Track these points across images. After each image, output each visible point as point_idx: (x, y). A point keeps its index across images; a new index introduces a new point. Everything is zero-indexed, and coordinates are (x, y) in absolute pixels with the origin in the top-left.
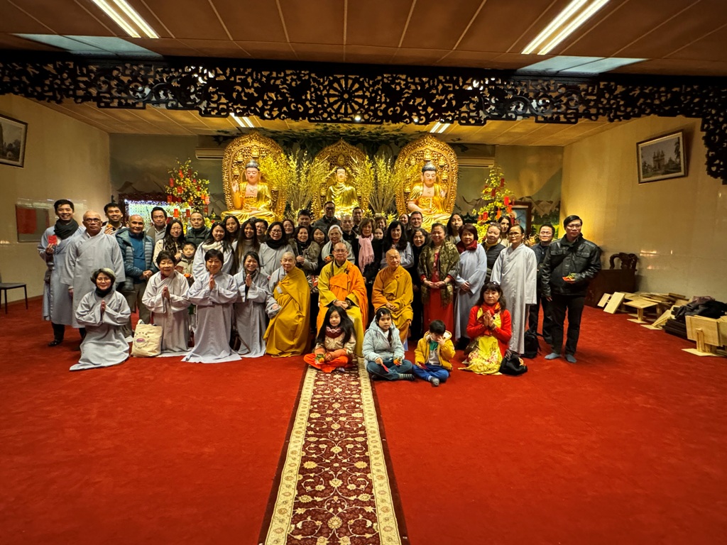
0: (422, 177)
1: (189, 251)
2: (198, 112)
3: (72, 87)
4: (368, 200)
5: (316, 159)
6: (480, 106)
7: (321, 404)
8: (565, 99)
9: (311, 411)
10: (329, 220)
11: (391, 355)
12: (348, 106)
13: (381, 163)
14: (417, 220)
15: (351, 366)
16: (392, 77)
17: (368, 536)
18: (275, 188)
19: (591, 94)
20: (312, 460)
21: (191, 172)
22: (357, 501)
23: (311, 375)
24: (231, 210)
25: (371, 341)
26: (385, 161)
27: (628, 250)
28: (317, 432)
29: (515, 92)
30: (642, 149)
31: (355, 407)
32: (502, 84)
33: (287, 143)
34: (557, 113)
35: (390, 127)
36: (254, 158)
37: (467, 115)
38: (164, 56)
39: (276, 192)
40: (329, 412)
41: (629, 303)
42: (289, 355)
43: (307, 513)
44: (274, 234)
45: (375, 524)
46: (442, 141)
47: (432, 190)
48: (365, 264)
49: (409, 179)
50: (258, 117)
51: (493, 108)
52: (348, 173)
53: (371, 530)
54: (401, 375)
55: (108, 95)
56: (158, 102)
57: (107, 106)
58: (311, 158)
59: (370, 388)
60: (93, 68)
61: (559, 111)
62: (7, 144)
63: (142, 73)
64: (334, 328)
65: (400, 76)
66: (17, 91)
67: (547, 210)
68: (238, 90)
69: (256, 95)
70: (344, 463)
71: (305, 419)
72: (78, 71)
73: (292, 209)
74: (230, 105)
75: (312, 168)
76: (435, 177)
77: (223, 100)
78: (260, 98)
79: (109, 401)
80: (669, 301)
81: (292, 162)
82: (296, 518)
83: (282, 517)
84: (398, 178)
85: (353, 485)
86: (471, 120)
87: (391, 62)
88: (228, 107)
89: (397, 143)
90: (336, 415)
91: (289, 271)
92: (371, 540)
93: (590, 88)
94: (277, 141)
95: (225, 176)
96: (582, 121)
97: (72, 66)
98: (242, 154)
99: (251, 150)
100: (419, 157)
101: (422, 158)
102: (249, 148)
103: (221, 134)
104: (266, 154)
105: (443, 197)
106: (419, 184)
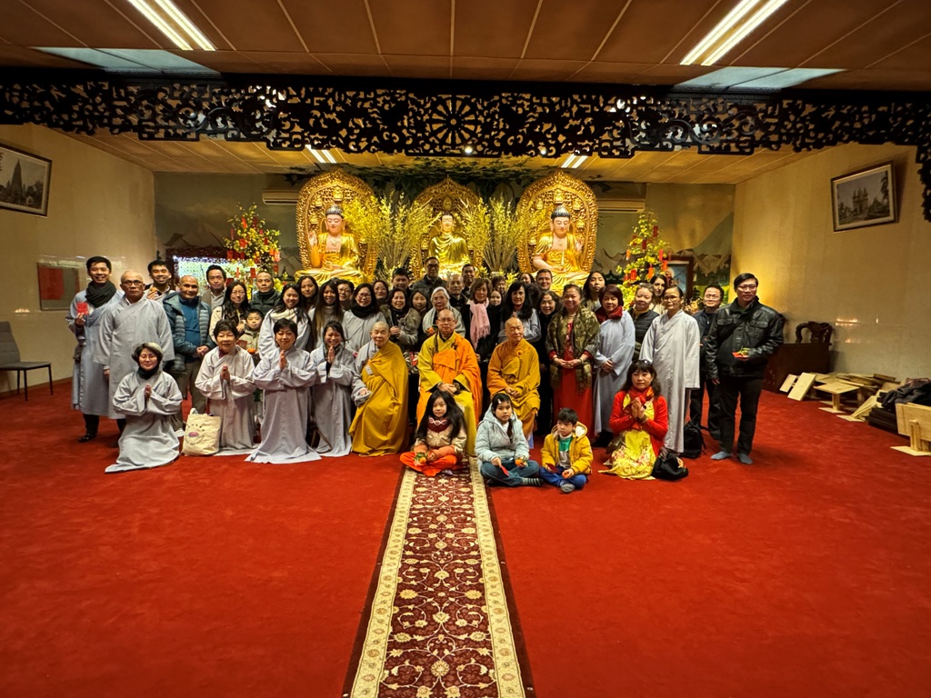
0: (551, 225)
1: (254, 320)
2: (265, 144)
3: (107, 114)
4: (482, 254)
5: (415, 203)
6: (626, 133)
7: (422, 516)
8: (736, 123)
9: (409, 526)
10: (432, 281)
11: (512, 454)
12: (457, 135)
13: (499, 207)
14: (545, 281)
15: (461, 468)
16: (512, 96)
17: (482, 686)
18: (363, 240)
19: (772, 116)
20: (411, 587)
21: (256, 221)
22: (468, 641)
23: (409, 479)
24: (307, 268)
25: (486, 436)
26: (505, 204)
27: (820, 318)
28: (418, 552)
29: (671, 115)
30: (838, 187)
31: (465, 521)
32: (655, 104)
33: (378, 182)
34: (727, 141)
35: (510, 161)
36: (336, 202)
37: (608, 145)
38: (222, 73)
39: (365, 246)
40: (433, 526)
41: (820, 387)
42: (382, 454)
43: (406, 655)
44: (362, 298)
45: (491, 671)
46: (577, 178)
47: (564, 241)
48: (478, 337)
49: (534, 228)
50: (341, 150)
51: (643, 135)
52: (457, 221)
53: (486, 678)
54: (525, 480)
55: (151, 124)
56: (215, 132)
57: (151, 137)
58: (409, 202)
59: (485, 496)
60: (134, 89)
61: (729, 138)
62: (27, 187)
63: (195, 95)
64: (439, 419)
65: (524, 95)
66: (38, 119)
67: (714, 268)
68: (316, 116)
69: (338, 121)
70: (452, 592)
71: (402, 535)
72: (115, 94)
73: (385, 267)
74: (306, 134)
75: (410, 215)
76: (568, 225)
77: (297, 129)
78: (344, 125)
79: (154, 511)
80: (874, 384)
81: (385, 207)
82: (390, 663)
83: (372, 660)
84: (520, 226)
85: (463, 620)
86: (614, 151)
87: (510, 77)
88: (303, 137)
89: (519, 182)
90: (441, 531)
91: (381, 346)
92: (486, 691)
93: (770, 108)
94: (365, 181)
95: (300, 225)
96: (759, 151)
97: (106, 86)
98: (321, 197)
99: (332, 192)
100: (548, 199)
101: (551, 200)
102: (329, 190)
103: (295, 172)
104: (352, 196)
105: (578, 250)
106: (548, 234)
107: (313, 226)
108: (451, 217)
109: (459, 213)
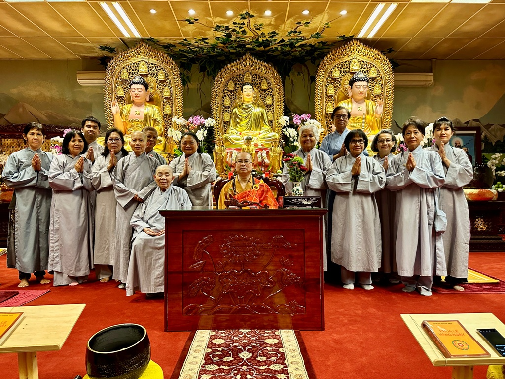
0: (349, 91)
39: (169, 117)
47: (363, 107)
49: (332, 96)
67: (500, 137)
89: (313, 60)
95: (107, 98)
98: (127, 71)
99: (138, 66)
100: (344, 68)
101: (348, 69)
102: (135, 64)
103: (106, 53)
104: (157, 70)
105: (379, 113)
106: (346, 101)
107: (120, 99)
108: (251, 87)
109: (258, 87)
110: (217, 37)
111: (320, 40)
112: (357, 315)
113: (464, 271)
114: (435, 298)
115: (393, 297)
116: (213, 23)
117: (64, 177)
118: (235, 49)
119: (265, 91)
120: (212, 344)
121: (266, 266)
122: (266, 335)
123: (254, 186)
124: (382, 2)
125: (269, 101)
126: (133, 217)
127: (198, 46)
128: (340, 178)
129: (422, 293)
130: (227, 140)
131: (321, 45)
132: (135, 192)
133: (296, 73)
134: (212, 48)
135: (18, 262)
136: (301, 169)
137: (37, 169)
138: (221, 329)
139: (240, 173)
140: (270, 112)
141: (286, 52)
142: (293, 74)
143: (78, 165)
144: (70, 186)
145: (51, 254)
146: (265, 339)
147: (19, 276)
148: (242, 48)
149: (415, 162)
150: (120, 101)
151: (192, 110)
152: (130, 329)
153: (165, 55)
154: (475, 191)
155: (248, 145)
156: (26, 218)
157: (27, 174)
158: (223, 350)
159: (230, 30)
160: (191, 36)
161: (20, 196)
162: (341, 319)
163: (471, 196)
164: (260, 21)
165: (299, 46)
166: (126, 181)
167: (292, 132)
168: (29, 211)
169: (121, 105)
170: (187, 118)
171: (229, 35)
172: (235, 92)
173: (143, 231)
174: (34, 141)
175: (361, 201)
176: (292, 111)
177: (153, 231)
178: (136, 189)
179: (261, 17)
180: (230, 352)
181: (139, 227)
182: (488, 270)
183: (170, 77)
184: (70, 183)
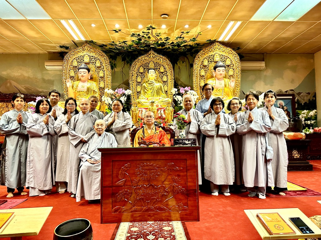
0: (214, 73)
39: (103, 89)
47: (223, 82)
67: (306, 99)
95: (64, 77)
98: (77, 61)
99: (83, 58)
100: (210, 59)
101: (213, 60)
102: (82, 57)
103: (64, 50)
104: (95, 60)
105: (232, 86)
106: (212, 79)
107: (72, 78)
108: (154, 71)
109: (158, 71)
110: (133, 41)
111: (196, 42)
112: (220, 212)
113: (285, 184)
114: (268, 200)
115: (242, 200)
116: (130, 32)
117: (37, 127)
118: (144, 48)
119: (162, 73)
120: (130, 231)
121: (164, 182)
122: (164, 224)
123: (156, 132)
124: (233, 20)
125: (165, 79)
126: (80, 152)
127: (121, 45)
128: (208, 127)
129: (260, 197)
130: (139, 103)
131: (196, 45)
132: (82, 136)
133: (181, 62)
134: (130, 47)
135: (7, 181)
136: (184, 122)
137: (20, 123)
138: (136, 222)
139: (147, 124)
140: (165, 86)
141: (175, 49)
142: (180, 62)
143: (45, 120)
144: (40, 133)
145: (28, 176)
146: (164, 227)
147: (7, 190)
148: (148, 47)
149: (253, 117)
150: (72, 79)
151: (117, 84)
152: (80, 222)
153: (100, 51)
154: (292, 134)
155: (152, 106)
156: (13, 153)
157: (14, 126)
158: (137, 234)
159: (141, 36)
160: (117, 39)
161: (9, 139)
162: (210, 214)
163: (289, 137)
164: (159, 31)
165: (183, 46)
166: (76, 130)
167: (179, 98)
168: (15, 149)
169: (72, 81)
170: (114, 89)
171: (140, 40)
172: (144, 74)
173: (87, 161)
174: (18, 105)
175: (221, 141)
176: (179, 85)
177: (93, 161)
178: (83, 134)
179: (160, 29)
180: (142, 236)
181: (84, 159)
182: (300, 182)
183: (103, 65)
184: (40, 131)
